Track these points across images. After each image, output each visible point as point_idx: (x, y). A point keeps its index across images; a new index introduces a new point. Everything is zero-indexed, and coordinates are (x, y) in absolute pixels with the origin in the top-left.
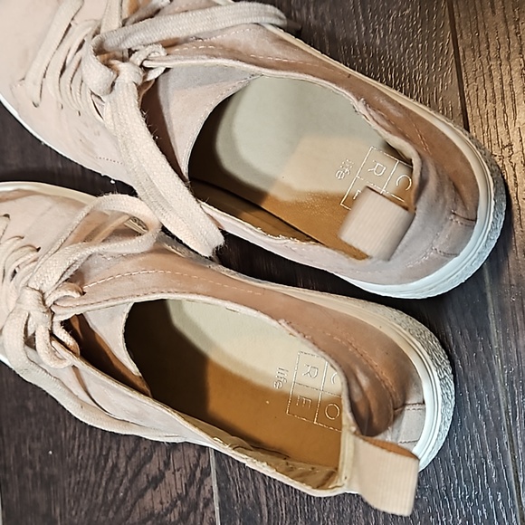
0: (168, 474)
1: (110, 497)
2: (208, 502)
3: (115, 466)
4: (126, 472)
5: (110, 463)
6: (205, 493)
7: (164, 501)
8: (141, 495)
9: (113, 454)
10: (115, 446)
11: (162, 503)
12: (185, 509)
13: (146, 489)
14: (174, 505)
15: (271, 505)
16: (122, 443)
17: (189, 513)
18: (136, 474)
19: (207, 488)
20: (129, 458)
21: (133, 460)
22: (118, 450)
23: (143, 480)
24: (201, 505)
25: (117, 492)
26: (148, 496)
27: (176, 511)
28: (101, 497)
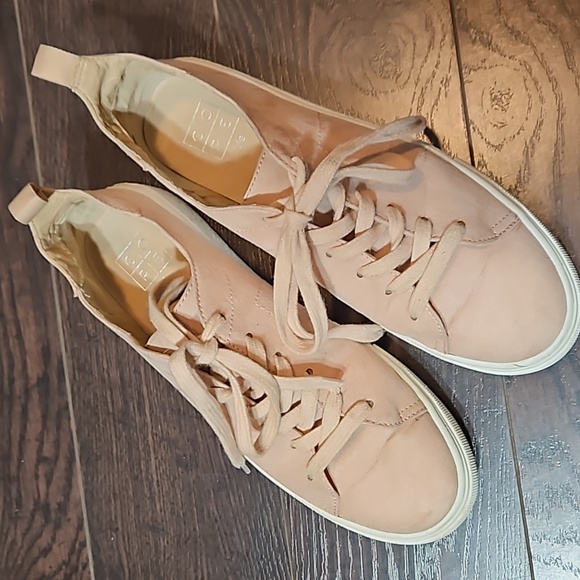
0: (55, 547)
1: (10, 564)
2: (85, 566)
3: (14, 542)
4: (22, 546)
5: (10, 539)
6: (83, 559)
7: (53, 566)
8: (35, 562)
9: (12, 532)
10: (13, 527)
11: (51, 567)
12: (68, 571)
13: (38, 558)
14: (60, 569)
15: (131, 566)
16: (18, 524)
17: (71, 574)
18: (30, 548)
19: (84, 556)
20: (24, 535)
21: (27, 536)
22: (16, 528)
23: (35, 552)
24: (80, 568)
25: (16, 560)
26: (40, 563)
27: (62, 573)
28: (3, 564)
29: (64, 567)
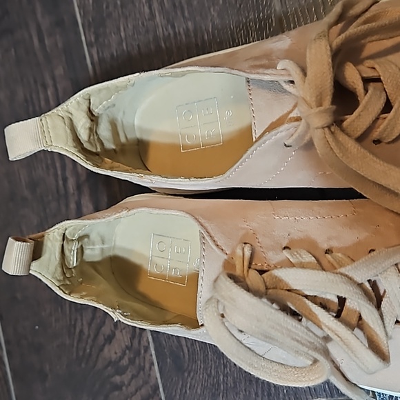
0: (118, 333)
1: (81, 354)
2: (147, 349)
3: (81, 332)
4: (89, 335)
5: (78, 330)
6: (144, 343)
7: (117, 351)
8: (102, 350)
9: (79, 324)
10: (79, 318)
11: (116, 353)
12: (132, 356)
13: (104, 345)
14: (124, 353)
15: (189, 345)
16: (84, 314)
17: (135, 358)
18: (96, 336)
19: (145, 339)
20: (90, 325)
21: (93, 325)
22: (82, 320)
23: (101, 339)
24: (142, 351)
25: (85, 350)
26: (106, 350)
27: (126, 357)
28: (75, 354)
29: (127, 351)
